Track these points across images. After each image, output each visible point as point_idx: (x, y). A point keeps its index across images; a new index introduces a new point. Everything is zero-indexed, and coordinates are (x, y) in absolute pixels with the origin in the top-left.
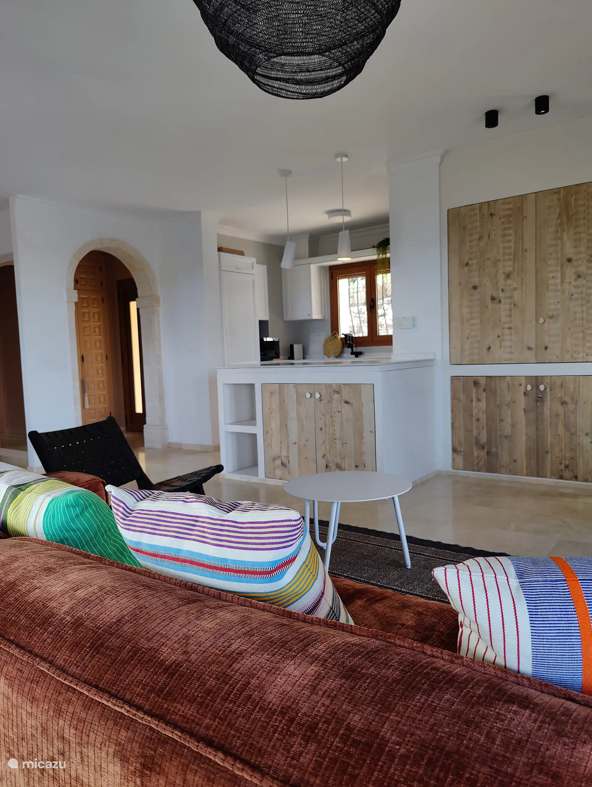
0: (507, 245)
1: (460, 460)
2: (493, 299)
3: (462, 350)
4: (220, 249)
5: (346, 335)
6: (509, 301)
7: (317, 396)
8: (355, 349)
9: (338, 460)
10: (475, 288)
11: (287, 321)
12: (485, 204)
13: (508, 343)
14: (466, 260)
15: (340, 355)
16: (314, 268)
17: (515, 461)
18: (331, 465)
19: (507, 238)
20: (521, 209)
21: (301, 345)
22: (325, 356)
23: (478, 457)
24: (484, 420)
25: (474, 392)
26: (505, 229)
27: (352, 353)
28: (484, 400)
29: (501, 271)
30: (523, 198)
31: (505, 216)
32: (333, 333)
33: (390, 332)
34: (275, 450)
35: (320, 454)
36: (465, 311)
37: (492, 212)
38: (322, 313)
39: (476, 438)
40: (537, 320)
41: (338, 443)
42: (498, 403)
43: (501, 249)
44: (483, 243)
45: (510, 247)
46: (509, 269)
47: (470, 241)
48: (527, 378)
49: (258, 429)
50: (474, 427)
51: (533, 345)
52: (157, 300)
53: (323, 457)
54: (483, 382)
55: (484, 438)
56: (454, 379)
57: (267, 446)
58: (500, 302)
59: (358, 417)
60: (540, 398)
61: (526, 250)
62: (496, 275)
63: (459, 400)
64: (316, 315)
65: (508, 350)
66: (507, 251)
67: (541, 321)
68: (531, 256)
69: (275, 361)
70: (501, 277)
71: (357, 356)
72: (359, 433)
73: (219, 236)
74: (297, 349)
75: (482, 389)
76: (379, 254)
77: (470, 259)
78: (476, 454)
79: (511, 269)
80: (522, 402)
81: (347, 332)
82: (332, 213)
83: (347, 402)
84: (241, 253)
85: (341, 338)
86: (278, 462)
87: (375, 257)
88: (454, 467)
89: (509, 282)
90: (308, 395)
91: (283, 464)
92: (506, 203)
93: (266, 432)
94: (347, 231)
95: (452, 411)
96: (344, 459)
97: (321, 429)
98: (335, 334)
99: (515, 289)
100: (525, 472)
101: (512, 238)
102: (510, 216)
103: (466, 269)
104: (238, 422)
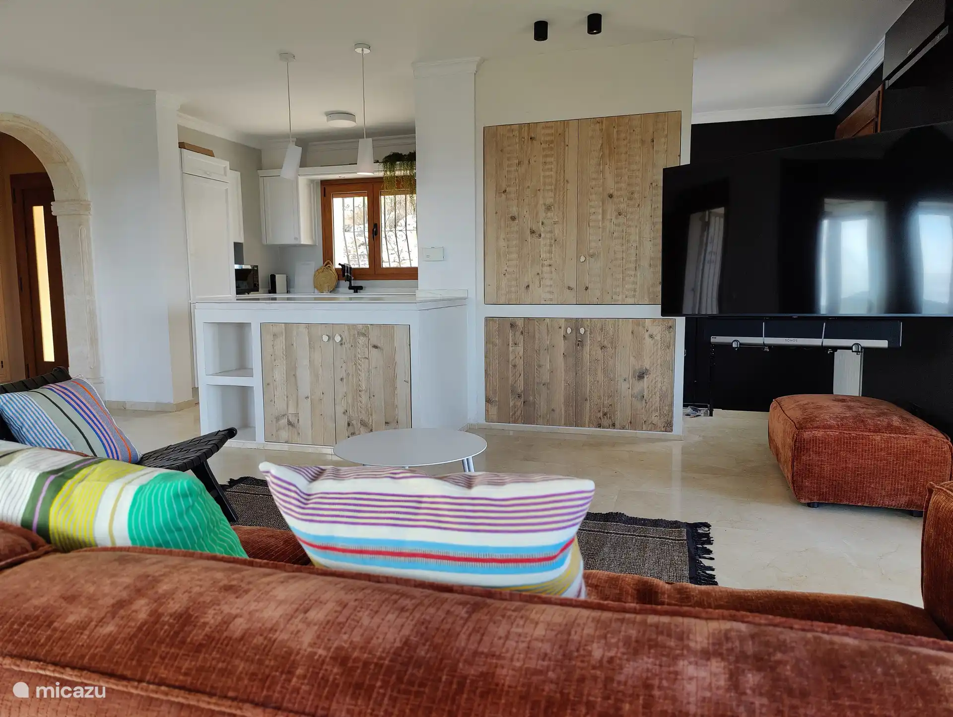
0: (548, 173)
1: (494, 411)
2: (533, 232)
3: (498, 288)
4: (182, 145)
5: (343, 266)
6: (548, 235)
7: (338, 339)
8: (354, 283)
9: (364, 417)
10: (513, 218)
11: (267, 245)
12: (524, 126)
13: (548, 282)
14: (504, 186)
15: (334, 290)
16: (302, 181)
17: (553, 410)
18: (354, 422)
19: (547, 167)
20: (562, 135)
21: (285, 275)
22: (316, 291)
23: (515, 406)
24: (520, 367)
25: (510, 335)
26: (546, 156)
27: (351, 288)
28: (521, 345)
29: (541, 202)
30: (565, 123)
31: (546, 142)
32: (326, 263)
33: (415, 264)
34: (280, 405)
35: (340, 409)
36: (502, 243)
37: (533, 136)
38: (312, 238)
39: (512, 386)
40: (578, 258)
41: (364, 398)
42: (536, 347)
43: (541, 178)
44: (522, 170)
45: (551, 177)
46: (549, 201)
47: (509, 166)
48: (567, 319)
49: (255, 382)
50: (510, 374)
51: (573, 285)
52: (87, 207)
53: (344, 413)
54: (520, 323)
55: (520, 386)
56: (488, 320)
57: (268, 402)
58: (540, 235)
59: (391, 364)
60: (580, 343)
61: (567, 181)
62: (536, 206)
63: (495, 345)
64: (305, 239)
65: (548, 289)
66: (547, 180)
67: (582, 259)
68: (572, 188)
69: (253, 295)
70: (541, 209)
71: (356, 292)
72: (391, 382)
73: (181, 129)
74: (280, 280)
75: (519, 333)
76: (386, 171)
77: (508, 186)
78: (511, 404)
79: (552, 200)
80: (561, 346)
81: (344, 261)
82: (331, 115)
83: (375, 347)
84: (210, 153)
85: (337, 270)
86: (284, 421)
87: (381, 174)
88: (488, 419)
89: (549, 214)
90: (325, 338)
91: (290, 423)
92: (547, 127)
93: (266, 385)
94: (370, 139)
95: (486, 357)
96: (372, 415)
97: (342, 379)
98: (328, 263)
99: (555, 223)
100: (563, 423)
101: (553, 166)
102: (552, 142)
103: (504, 196)
104: (224, 373)
